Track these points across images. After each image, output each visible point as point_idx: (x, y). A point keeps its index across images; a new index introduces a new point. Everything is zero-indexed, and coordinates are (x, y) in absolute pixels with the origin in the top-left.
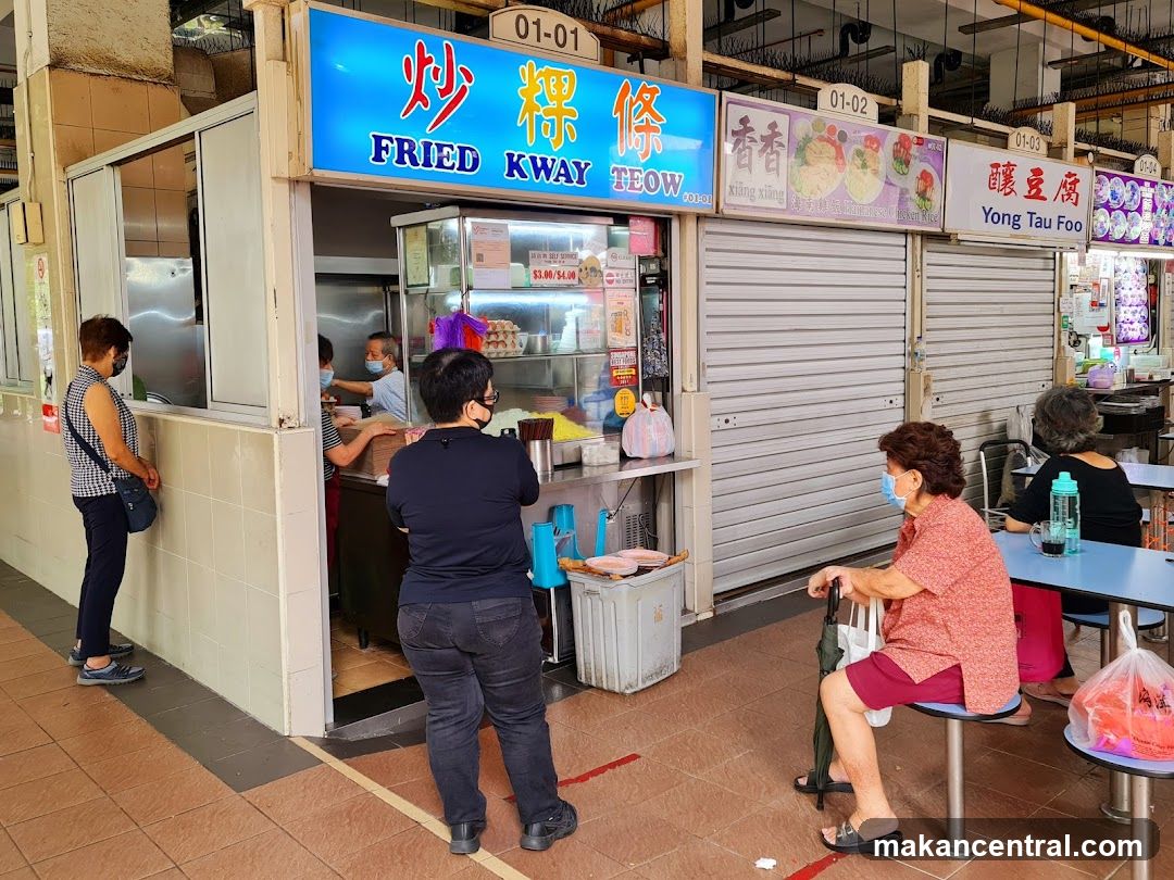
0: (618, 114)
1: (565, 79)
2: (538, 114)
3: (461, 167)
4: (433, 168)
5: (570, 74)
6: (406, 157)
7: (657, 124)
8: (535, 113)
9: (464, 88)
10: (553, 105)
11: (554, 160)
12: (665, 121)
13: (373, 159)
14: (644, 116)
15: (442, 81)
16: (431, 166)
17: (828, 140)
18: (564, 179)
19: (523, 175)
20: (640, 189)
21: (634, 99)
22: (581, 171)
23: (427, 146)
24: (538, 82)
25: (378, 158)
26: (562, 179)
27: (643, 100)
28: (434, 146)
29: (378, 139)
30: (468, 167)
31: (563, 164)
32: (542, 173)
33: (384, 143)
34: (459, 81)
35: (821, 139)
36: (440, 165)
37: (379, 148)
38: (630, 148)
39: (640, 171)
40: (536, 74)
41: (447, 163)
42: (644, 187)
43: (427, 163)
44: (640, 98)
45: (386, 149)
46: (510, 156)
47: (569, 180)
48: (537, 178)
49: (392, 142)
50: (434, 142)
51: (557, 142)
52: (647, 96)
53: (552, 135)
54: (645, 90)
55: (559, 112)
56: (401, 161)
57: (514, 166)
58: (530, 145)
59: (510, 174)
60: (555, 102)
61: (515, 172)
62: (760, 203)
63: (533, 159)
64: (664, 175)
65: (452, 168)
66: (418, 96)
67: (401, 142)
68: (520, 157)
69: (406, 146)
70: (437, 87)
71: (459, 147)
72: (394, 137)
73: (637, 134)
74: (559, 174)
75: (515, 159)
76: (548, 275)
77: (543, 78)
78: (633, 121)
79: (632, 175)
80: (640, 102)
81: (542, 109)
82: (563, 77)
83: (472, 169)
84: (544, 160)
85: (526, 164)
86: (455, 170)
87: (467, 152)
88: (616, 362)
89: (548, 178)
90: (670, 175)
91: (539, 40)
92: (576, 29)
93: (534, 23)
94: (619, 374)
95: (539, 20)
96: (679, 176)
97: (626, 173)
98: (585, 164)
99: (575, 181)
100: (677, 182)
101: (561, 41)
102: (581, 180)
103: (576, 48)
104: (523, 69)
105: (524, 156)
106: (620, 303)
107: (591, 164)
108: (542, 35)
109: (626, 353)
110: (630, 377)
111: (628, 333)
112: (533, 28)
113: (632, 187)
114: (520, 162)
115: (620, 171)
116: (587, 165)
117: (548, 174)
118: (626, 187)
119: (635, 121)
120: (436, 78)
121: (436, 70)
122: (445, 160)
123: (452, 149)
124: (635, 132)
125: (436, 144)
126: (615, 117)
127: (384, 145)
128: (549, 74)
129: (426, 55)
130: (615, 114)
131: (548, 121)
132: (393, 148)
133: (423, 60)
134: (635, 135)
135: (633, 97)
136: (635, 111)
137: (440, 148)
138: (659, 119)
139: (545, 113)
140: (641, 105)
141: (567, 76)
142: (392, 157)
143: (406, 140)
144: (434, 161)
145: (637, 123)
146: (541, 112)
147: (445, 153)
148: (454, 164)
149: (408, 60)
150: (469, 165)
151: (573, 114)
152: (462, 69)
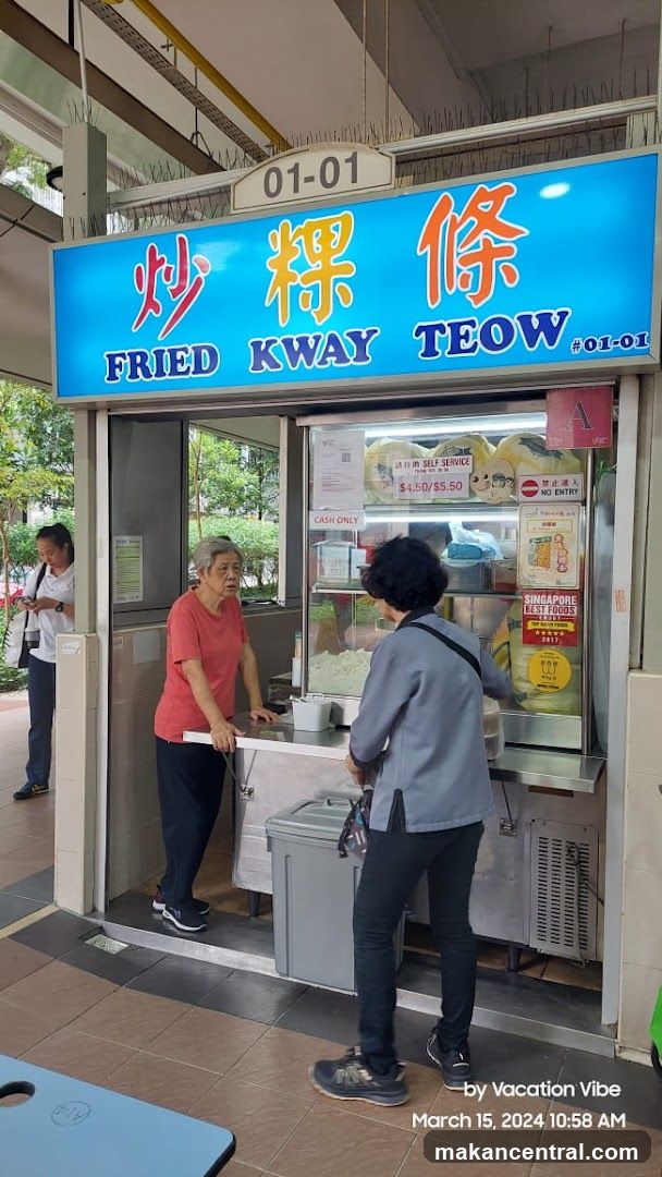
0: (428, 248)
1: (336, 229)
2: (294, 283)
3: (198, 370)
4: (167, 377)
5: (346, 219)
7: (508, 242)
8: (290, 283)
10: (316, 266)
11: (317, 339)
14: (481, 237)
15: (173, 283)
18: (335, 358)
19: (273, 364)
20: (473, 349)
21: (459, 219)
22: (361, 344)
23: (159, 354)
24: (294, 244)
25: (112, 377)
26: (331, 359)
27: (478, 214)
29: (112, 358)
31: (333, 340)
32: (301, 357)
33: (118, 360)
34: (194, 273)
36: (174, 372)
37: (113, 366)
38: (450, 293)
39: (472, 323)
40: (291, 235)
41: (181, 368)
42: (480, 345)
43: (160, 373)
44: (473, 210)
45: (120, 366)
46: (256, 345)
47: (341, 358)
48: (294, 364)
49: (125, 358)
50: (166, 349)
51: (320, 315)
52: (485, 206)
53: (315, 304)
54: (483, 196)
55: (324, 275)
56: (134, 375)
57: (261, 355)
58: (282, 325)
59: (257, 366)
60: (319, 262)
61: (264, 363)
63: (288, 343)
64: (525, 321)
65: (186, 372)
66: (150, 303)
68: (269, 343)
71: (193, 348)
73: (465, 270)
74: (327, 354)
75: (263, 347)
77: (302, 237)
78: (455, 249)
79: (454, 332)
81: (299, 277)
82: (331, 226)
84: (303, 341)
85: (278, 352)
86: (190, 375)
87: (204, 351)
88: (536, 610)
89: (309, 363)
90: (537, 316)
91: (296, 190)
92: (355, 154)
93: (289, 171)
94: (540, 627)
95: (297, 165)
96: (559, 314)
97: (443, 331)
98: (367, 332)
99: (351, 359)
100: (555, 324)
101: (329, 179)
102: (361, 356)
103: (354, 180)
104: (274, 235)
105: (275, 341)
106: (549, 524)
107: (376, 331)
108: (301, 181)
109: (556, 598)
110: (562, 634)
111: (562, 568)
112: (288, 179)
113: (456, 349)
114: (270, 350)
115: (430, 331)
116: (370, 333)
117: (309, 356)
118: (442, 350)
119: (460, 251)
120: (168, 279)
121: (168, 270)
122: (179, 365)
123: (187, 353)
124: (460, 267)
125: (169, 351)
126: (420, 253)
127: (117, 362)
128: (311, 227)
129: (158, 258)
130: (421, 250)
131: (308, 289)
132: (126, 364)
133: (155, 264)
134: (459, 271)
135: (457, 215)
136: (461, 235)
137: (173, 352)
138: (511, 232)
139: (304, 280)
140: (472, 222)
141: (340, 223)
142: (126, 372)
143: (138, 353)
144: (167, 369)
145: (464, 251)
146: (299, 281)
147: (179, 358)
148: (189, 368)
149: (139, 268)
150: (206, 364)
151: (347, 269)
152: (197, 260)
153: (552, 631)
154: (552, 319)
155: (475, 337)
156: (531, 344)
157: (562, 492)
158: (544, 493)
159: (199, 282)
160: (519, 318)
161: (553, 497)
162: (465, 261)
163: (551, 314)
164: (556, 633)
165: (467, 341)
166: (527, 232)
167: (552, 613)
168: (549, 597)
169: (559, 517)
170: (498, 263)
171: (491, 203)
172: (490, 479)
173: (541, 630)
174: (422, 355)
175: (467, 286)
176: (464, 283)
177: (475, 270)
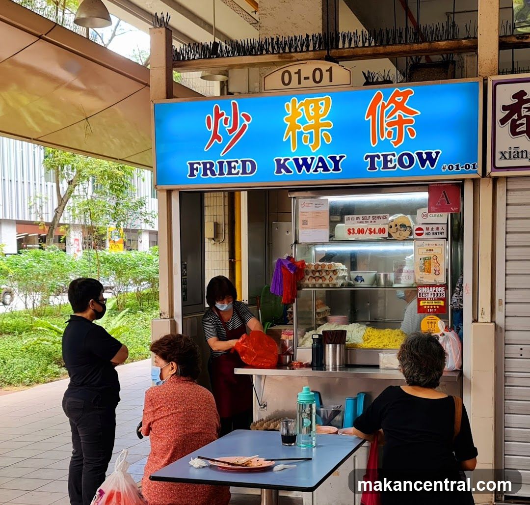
0: (371, 117)
3: (244, 172)
4: (225, 176)
5: (327, 100)
6: (208, 172)
7: (410, 117)
8: (297, 130)
10: (311, 122)
11: (312, 159)
13: (190, 176)
14: (397, 114)
15: (229, 126)
16: (224, 174)
18: (322, 169)
19: (288, 171)
20: (394, 167)
21: (386, 104)
22: (336, 163)
23: (221, 163)
25: (192, 175)
26: (320, 170)
27: (396, 103)
28: (225, 163)
29: (192, 165)
30: (247, 172)
31: (321, 160)
32: (304, 168)
33: (195, 166)
34: (242, 121)
36: (230, 173)
37: (192, 169)
38: (383, 139)
39: (394, 155)
40: (297, 105)
42: (398, 166)
43: (221, 173)
45: (197, 169)
46: (278, 161)
47: (326, 169)
48: (300, 171)
49: (200, 165)
50: (225, 161)
52: (399, 99)
53: (311, 141)
54: (397, 94)
55: (316, 127)
56: (205, 174)
57: (281, 166)
59: (279, 172)
60: (313, 120)
61: (282, 170)
63: (296, 160)
64: (420, 155)
65: (238, 173)
66: (216, 136)
67: (205, 164)
68: (286, 160)
69: (208, 166)
71: (241, 161)
72: (201, 162)
73: (389, 129)
74: (318, 167)
75: (282, 162)
76: (361, 231)
77: (303, 107)
78: (385, 119)
79: (386, 158)
81: (302, 127)
83: (252, 172)
84: (305, 160)
85: (291, 164)
86: (240, 175)
88: (424, 295)
89: (308, 171)
90: (425, 153)
91: (299, 83)
92: (331, 68)
93: (295, 73)
94: (426, 304)
95: (300, 70)
96: (435, 152)
97: (379, 158)
98: (340, 157)
99: (331, 170)
100: (434, 157)
101: (318, 79)
102: (336, 168)
103: (331, 81)
105: (289, 159)
106: (430, 250)
107: (344, 156)
108: (302, 79)
109: (434, 289)
110: (438, 307)
111: (437, 273)
112: (295, 77)
113: (386, 167)
114: (286, 164)
115: (372, 158)
116: (341, 157)
117: (308, 168)
118: (379, 167)
119: (387, 120)
120: (226, 123)
121: (226, 119)
122: (233, 170)
123: (237, 163)
124: (387, 127)
125: (227, 162)
126: (367, 120)
128: (308, 103)
129: (220, 112)
130: (367, 118)
131: (307, 133)
132: (200, 168)
133: (218, 116)
134: (386, 129)
135: (385, 102)
136: (387, 112)
137: (229, 163)
138: (413, 113)
139: (305, 129)
140: (392, 106)
141: (324, 101)
142: (200, 172)
143: (208, 162)
144: (226, 172)
145: (389, 120)
146: (302, 129)
147: (233, 166)
148: (239, 171)
149: (209, 118)
150: (249, 170)
151: (329, 125)
152: (243, 115)
153: (433, 306)
154: (432, 154)
155: (395, 161)
156: (423, 166)
157: (436, 234)
158: (427, 234)
159: (245, 126)
160: (417, 154)
161: (431, 236)
162: (389, 125)
163: (432, 153)
164: (435, 307)
165: (391, 164)
166: (420, 113)
167: (432, 297)
168: (431, 288)
169: (435, 246)
170: (406, 127)
171: (402, 98)
172: (398, 227)
173: (427, 306)
174: (369, 169)
175: (391, 137)
176: (389, 135)
177: (395, 129)
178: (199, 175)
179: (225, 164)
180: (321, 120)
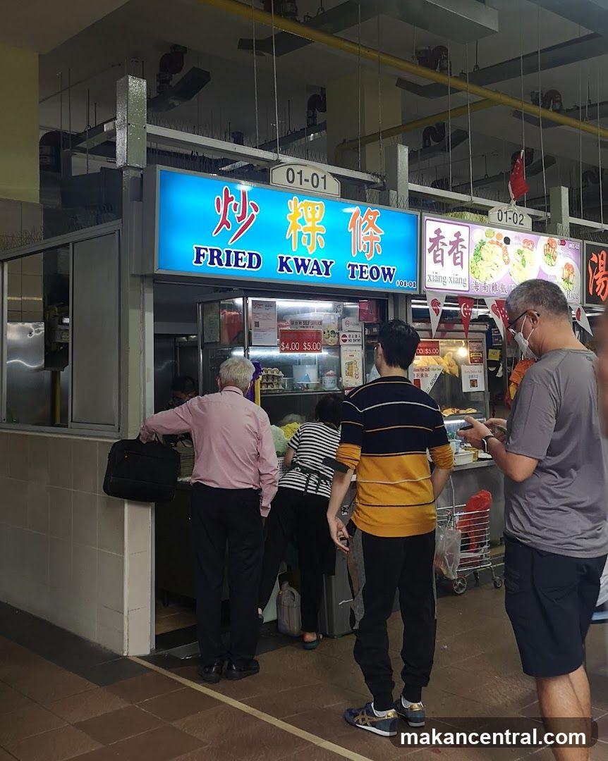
0: (352, 229)
1: (317, 208)
2: (300, 231)
3: (250, 266)
4: (232, 267)
5: (320, 204)
6: (215, 260)
7: (378, 235)
8: (298, 230)
9: (253, 215)
10: (309, 224)
11: (309, 260)
12: (383, 233)
13: (195, 262)
14: (369, 230)
15: (239, 213)
16: (231, 265)
17: (497, 243)
18: (316, 272)
19: (289, 270)
20: (367, 278)
21: (362, 219)
22: (327, 267)
23: (229, 252)
24: (300, 211)
25: (198, 261)
26: (315, 272)
27: (368, 220)
29: (199, 249)
30: (254, 266)
31: (316, 263)
32: (302, 268)
33: (202, 252)
34: (250, 211)
35: (492, 242)
36: (237, 265)
37: (199, 255)
38: (360, 251)
39: (367, 266)
40: (298, 205)
41: (241, 263)
42: (369, 277)
43: (228, 264)
44: (366, 218)
45: (203, 255)
46: (281, 258)
47: (319, 273)
48: (298, 271)
49: (207, 251)
50: (233, 250)
51: (311, 248)
52: (371, 217)
53: (308, 244)
54: (370, 213)
55: (313, 228)
56: (212, 263)
57: (283, 264)
58: (294, 250)
59: (281, 270)
61: (284, 268)
62: (450, 286)
63: (296, 260)
64: (383, 269)
65: (244, 266)
66: (224, 222)
67: (212, 251)
68: (288, 258)
69: (215, 253)
70: (236, 216)
71: (248, 253)
72: (208, 248)
73: (365, 242)
74: (313, 269)
75: (284, 260)
77: (303, 208)
78: (362, 233)
79: (361, 269)
80: (366, 221)
81: (302, 227)
82: (316, 207)
83: (257, 267)
84: (303, 260)
85: (291, 263)
86: (246, 268)
89: (305, 272)
90: (387, 269)
91: (301, 184)
92: (325, 176)
93: (297, 173)
95: (301, 171)
96: (393, 269)
97: (357, 267)
99: (323, 273)
100: (392, 273)
101: (315, 184)
102: (327, 273)
103: (325, 188)
104: (290, 203)
105: (290, 258)
106: (352, 356)
107: (334, 262)
108: (303, 180)
111: (357, 377)
112: (297, 176)
113: (361, 277)
114: (288, 262)
115: (353, 266)
116: (331, 263)
117: (306, 268)
118: (357, 277)
120: (235, 210)
121: (236, 205)
122: (240, 261)
123: (244, 254)
124: (363, 241)
125: (234, 252)
126: (350, 231)
127: (202, 253)
128: (307, 205)
129: (230, 196)
130: (350, 229)
131: (306, 235)
132: (207, 255)
133: (228, 200)
134: (363, 243)
136: (363, 227)
137: (237, 253)
138: (379, 232)
139: (304, 230)
140: (367, 223)
141: (319, 206)
142: (207, 260)
143: (216, 250)
144: (233, 262)
145: (364, 234)
146: (302, 229)
147: (240, 257)
148: (245, 264)
149: (218, 199)
150: (255, 264)
151: (322, 230)
152: (251, 204)
154: (391, 271)
155: (368, 272)
156: (385, 279)
157: (355, 340)
158: (350, 341)
160: (381, 268)
161: (352, 343)
162: (364, 239)
163: (390, 269)
165: (365, 274)
169: (354, 352)
170: (375, 243)
174: (350, 277)
175: (365, 250)
176: (364, 248)
177: (368, 243)
178: (205, 262)
179: (233, 254)
180: (318, 224)
